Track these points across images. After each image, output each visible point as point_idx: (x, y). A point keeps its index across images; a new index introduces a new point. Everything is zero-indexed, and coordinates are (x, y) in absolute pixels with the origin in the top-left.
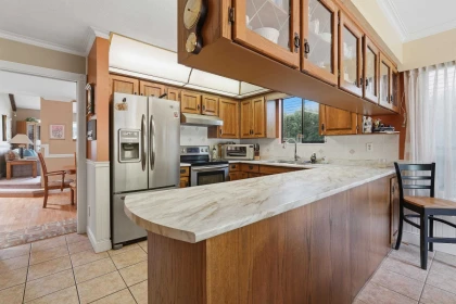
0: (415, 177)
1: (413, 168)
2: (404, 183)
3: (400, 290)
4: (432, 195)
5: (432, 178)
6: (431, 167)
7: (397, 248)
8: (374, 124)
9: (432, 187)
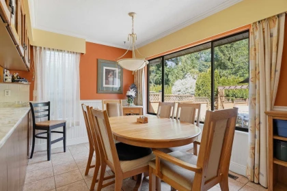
0: (41, 110)
1: (40, 105)
2: (36, 114)
3: (43, 177)
4: (49, 119)
5: (49, 110)
6: (48, 104)
7: (31, 157)
8: (13, 76)
9: (49, 115)
